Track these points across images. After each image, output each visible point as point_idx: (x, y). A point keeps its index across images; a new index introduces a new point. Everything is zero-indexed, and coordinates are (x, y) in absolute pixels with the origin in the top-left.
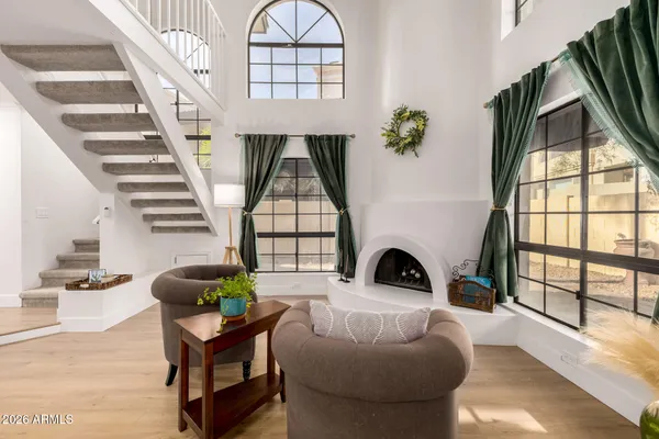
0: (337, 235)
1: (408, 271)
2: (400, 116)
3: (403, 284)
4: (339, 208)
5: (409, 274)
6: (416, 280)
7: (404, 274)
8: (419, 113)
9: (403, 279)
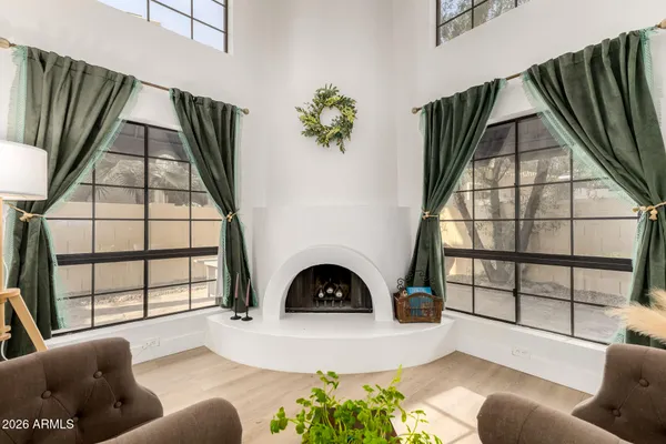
0: (222, 251)
1: (325, 291)
2: (324, 99)
3: (321, 308)
4: (226, 212)
5: (327, 295)
6: (338, 301)
7: (321, 295)
8: (349, 100)
9: (321, 301)
